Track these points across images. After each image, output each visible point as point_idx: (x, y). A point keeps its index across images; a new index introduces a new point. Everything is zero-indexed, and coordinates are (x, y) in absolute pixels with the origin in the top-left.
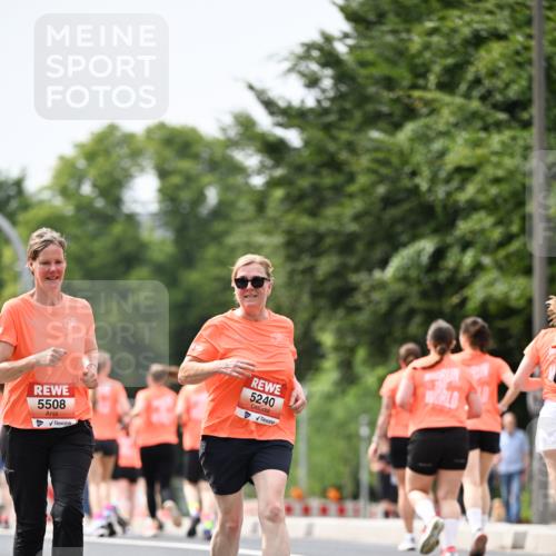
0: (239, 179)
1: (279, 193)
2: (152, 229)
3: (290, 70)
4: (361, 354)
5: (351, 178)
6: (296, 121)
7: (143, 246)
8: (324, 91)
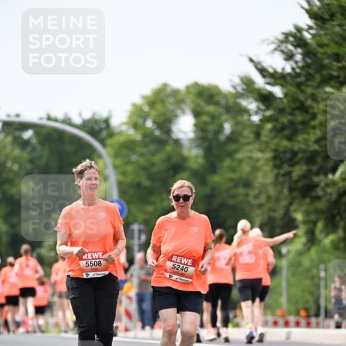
0: (245, 117)
1: (269, 126)
2: (190, 149)
3: (276, 49)
4: (320, 225)
5: (314, 116)
6: (279, 82)
7: (185, 159)
8: (296, 62)
